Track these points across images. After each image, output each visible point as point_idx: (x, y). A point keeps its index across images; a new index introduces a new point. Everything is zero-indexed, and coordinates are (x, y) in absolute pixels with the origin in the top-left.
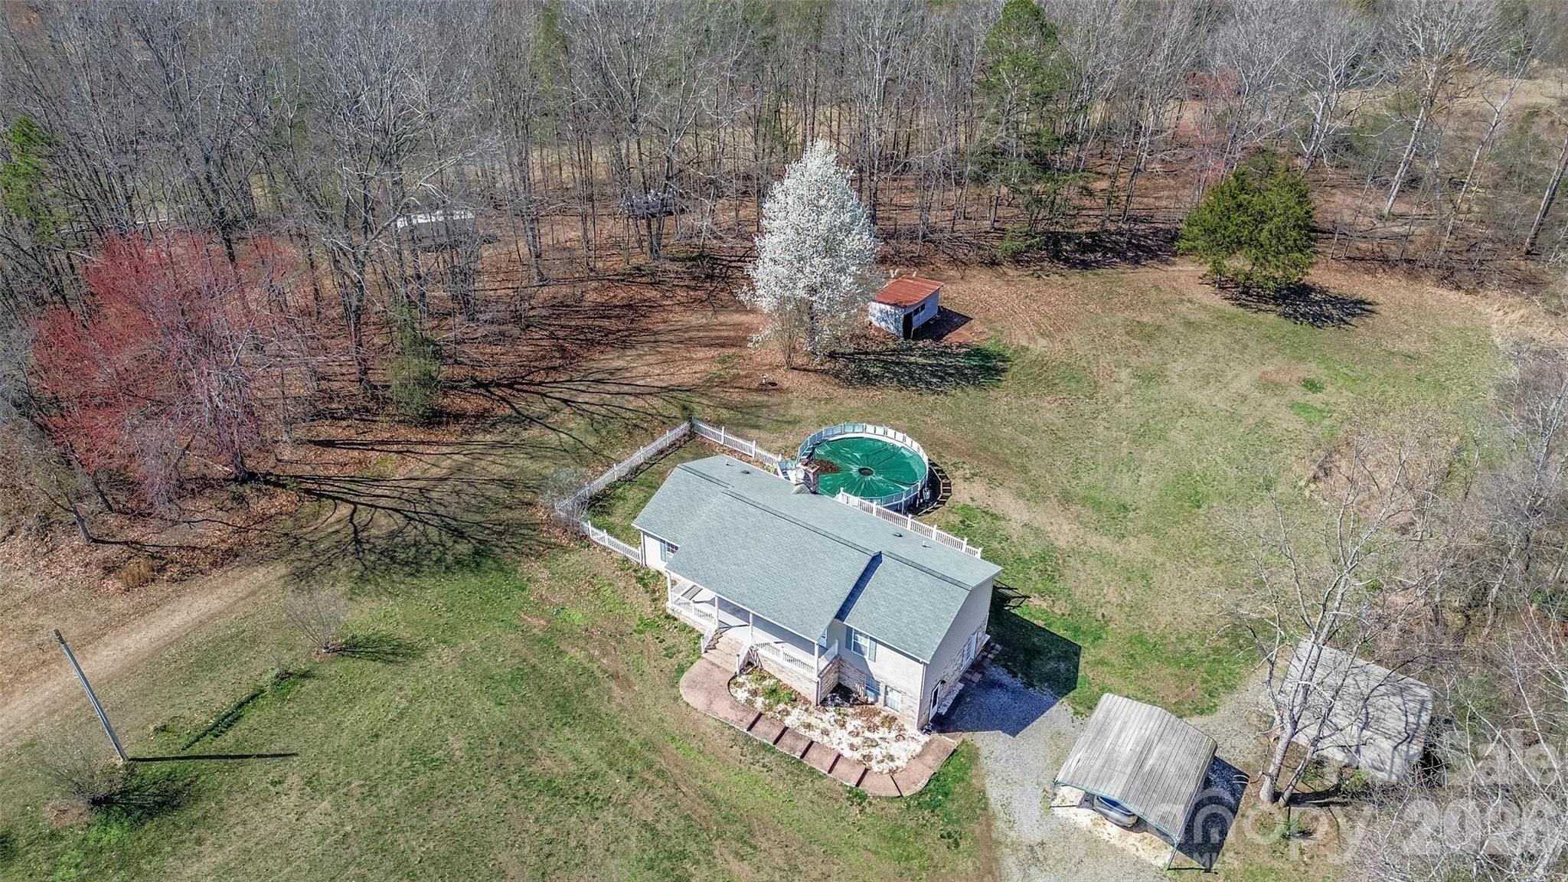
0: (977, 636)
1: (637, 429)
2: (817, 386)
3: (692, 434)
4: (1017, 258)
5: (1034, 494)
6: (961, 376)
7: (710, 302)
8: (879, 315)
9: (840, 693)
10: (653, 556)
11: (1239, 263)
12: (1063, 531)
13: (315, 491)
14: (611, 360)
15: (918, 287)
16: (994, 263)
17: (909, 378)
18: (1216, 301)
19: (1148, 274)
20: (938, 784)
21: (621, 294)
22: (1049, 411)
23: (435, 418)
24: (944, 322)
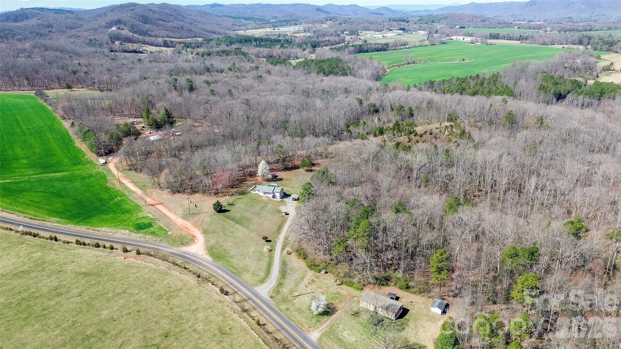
0: (283, 195)
1: (250, 187)
2: (267, 182)
3: (256, 186)
4: (283, 170)
5: (287, 187)
6: (279, 180)
7: (252, 177)
8: (270, 176)
9: (274, 198)
10: (257, 192)
11: (305, 168)
12: (289, 189)
13: (227, 192)
14: (245, 182)
15: (273, 173)
16: (280, 171)
17: (274, 181)
18: (304, 172)
19: (297, 170)
20: (281, 201)
21: (242, 178)
22: (288, 182)
23: (233, 188)
24: (277, 176)
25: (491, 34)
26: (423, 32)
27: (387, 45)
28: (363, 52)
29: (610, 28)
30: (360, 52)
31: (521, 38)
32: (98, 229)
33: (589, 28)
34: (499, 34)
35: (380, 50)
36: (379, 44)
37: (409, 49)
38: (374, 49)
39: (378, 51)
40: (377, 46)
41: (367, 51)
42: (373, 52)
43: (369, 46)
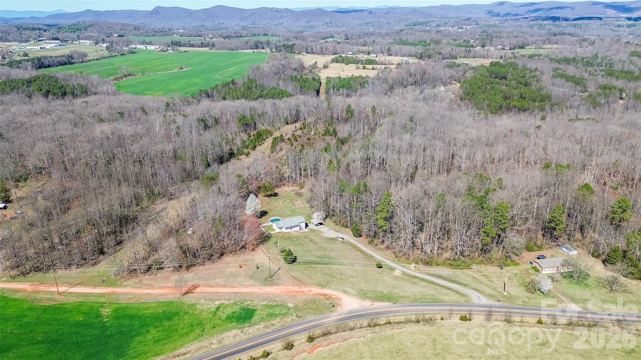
11: (269, 193)
18: (267, 198)
20: (311, 230)
25: (172, 41)
26: (88, 42)
27: (71, 57)
28: (45, 67)
29: (254, 35)
30: (40, 68)
31: (202, 45)
32: (183, 350)
33: (239, 35)
34: (179, 42)
35: (66, 64)
36: (61, 57)
37: (97, 61)
38: (57, 63)
39: (62, 64)
40: (59, 58)
41: (49, 66)
42: (57, 66)
43: (50, 60)
